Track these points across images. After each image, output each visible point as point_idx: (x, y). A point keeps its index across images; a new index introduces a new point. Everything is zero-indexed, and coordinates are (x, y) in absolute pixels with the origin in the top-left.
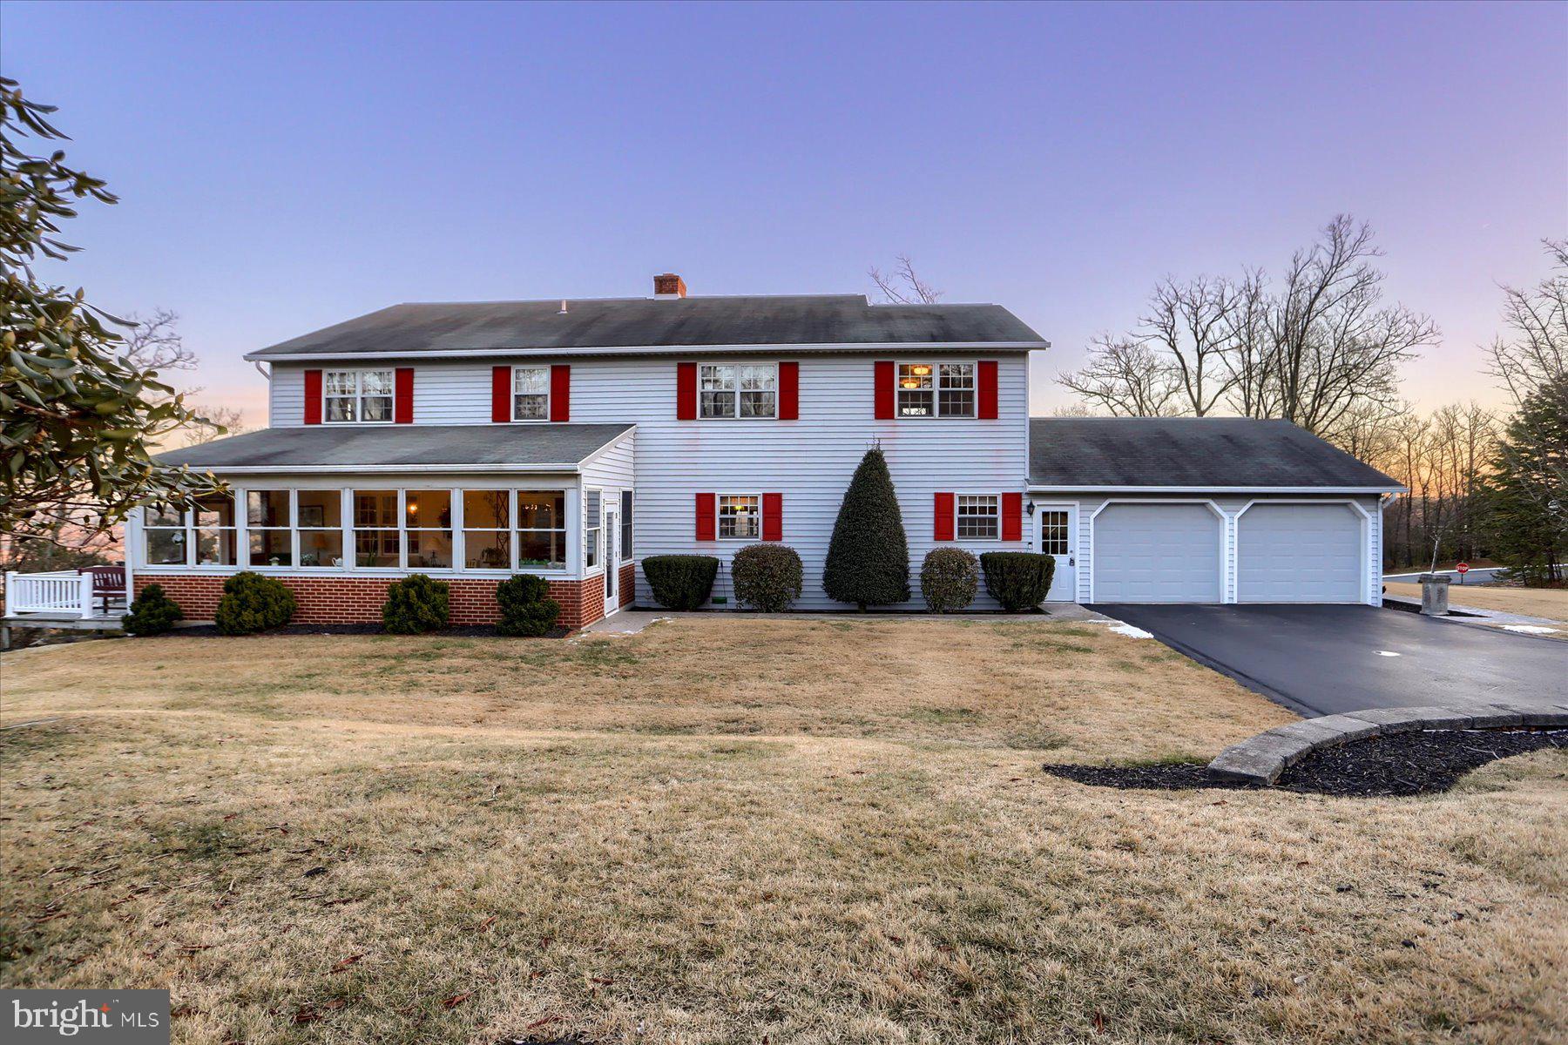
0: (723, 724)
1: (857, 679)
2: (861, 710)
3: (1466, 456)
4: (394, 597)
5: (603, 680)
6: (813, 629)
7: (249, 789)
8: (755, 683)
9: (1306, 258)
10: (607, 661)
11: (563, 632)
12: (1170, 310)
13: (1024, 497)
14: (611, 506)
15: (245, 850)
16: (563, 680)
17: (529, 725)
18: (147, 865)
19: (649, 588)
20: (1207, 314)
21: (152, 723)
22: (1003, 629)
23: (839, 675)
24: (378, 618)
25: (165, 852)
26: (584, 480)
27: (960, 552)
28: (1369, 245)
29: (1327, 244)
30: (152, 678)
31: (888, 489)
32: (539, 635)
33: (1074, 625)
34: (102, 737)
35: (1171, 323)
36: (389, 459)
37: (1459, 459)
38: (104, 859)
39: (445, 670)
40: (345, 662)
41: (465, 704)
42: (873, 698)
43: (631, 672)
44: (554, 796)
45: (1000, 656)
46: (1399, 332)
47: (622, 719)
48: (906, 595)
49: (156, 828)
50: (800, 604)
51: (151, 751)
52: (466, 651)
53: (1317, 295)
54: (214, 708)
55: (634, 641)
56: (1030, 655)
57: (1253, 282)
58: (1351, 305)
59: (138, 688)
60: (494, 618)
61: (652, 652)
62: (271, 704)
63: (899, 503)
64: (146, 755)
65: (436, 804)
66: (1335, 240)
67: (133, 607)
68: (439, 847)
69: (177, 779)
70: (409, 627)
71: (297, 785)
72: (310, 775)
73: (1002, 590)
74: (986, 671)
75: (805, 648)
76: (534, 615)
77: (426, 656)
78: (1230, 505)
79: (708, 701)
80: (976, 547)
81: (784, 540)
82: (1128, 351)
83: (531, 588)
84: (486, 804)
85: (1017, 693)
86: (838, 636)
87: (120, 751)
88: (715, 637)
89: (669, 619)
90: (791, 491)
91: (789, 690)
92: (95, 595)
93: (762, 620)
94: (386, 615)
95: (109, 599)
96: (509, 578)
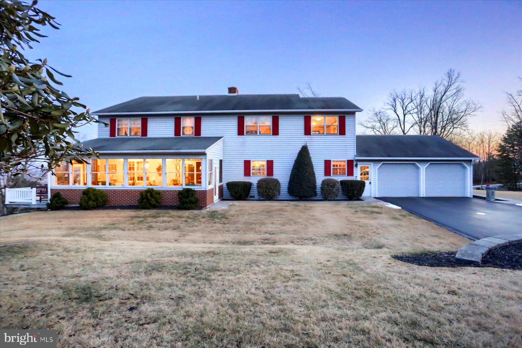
0: (263, 241)
1: (306, 224)
2: (310, 235)
3: (487, 148)
4: (142, 196)
5: (217, 225)
6: (286, 206)
7: (99, 271)
8: (270, 225)
9: (439, 83)
10: (218, 218)
11: (201, 208)
12: (395, 100)
13: (354, 161)
14: (216, 165)
15: (102, 298)
16: (203, 225)
17: (194, 242)
18: (63, 306)
19: (229, 192)
20: (406, 102)
21: (59, 243)
22: (350, 206)
23: (299, 222)
24: (136, 204)
25: (70, 299)
26: (208, 156)
27: (333, 180)
28: (461, 78)
29: (447, 78)
30: (58, 225)
31: (309, 159)
32: (192, 209)
33: (374, 204)
34: (42, 249)
35: (395, 104)
36: (140, 148)
37: (485, 149)
38: (45, 302)
39: (161, 222)
40: (126, 219)
41: (170, 234)
42: (312, 231)
43: (227, 222)
44: (219, 273)
45: (351, 215)
46: (470, 107)
47: (227, 239)
48: (316, 195)
49: (65, 288)
50: (280, 198)
51: (60, 254)
52: (168, 215)
53: (443, 96)
54: (80, 236)
55: (226, 211)
56: (362, 215)
57: (422, 91)
58: (454, 99)
59: (53, 229)
60: (176, 203)
61: (233, 215)
62: (101, 234)
63: (313, 163)
64: (58, 256)
65: (173, 277)
66: (449, 77)
67: (50, 200)
68: (180, 296)
69: (71, 266)
70: (147, 207)
71: (117, 268)
72: (121, 264)
73: (348, 193)
74: (349, 220)
75: (285, 213)
76: (191, 202)
77: (154, 217)
78: (423, 164)
79: (256, 232)
80: (339, 178)
81: (274, 176)
82: (381, 114)
83: (190, 193)
84: (193, 277)
85: (361, 228)
86: (295, 209)
87: (48, 254)
88: (254, 209)
89: (236, 203)
90: (276, 159)
91: (283, 228)
92: (37, 196)
93: (268, 203)
94: (140, 203)
95: (42, 197)
96: (182, 189)
